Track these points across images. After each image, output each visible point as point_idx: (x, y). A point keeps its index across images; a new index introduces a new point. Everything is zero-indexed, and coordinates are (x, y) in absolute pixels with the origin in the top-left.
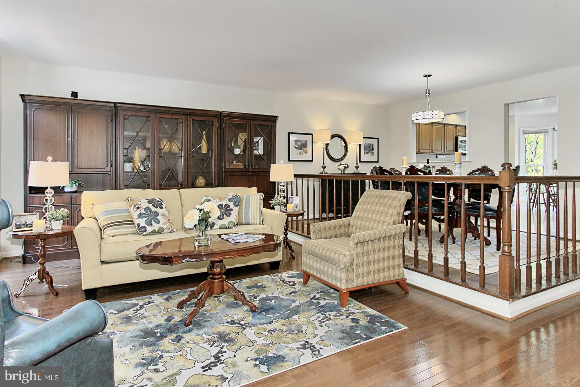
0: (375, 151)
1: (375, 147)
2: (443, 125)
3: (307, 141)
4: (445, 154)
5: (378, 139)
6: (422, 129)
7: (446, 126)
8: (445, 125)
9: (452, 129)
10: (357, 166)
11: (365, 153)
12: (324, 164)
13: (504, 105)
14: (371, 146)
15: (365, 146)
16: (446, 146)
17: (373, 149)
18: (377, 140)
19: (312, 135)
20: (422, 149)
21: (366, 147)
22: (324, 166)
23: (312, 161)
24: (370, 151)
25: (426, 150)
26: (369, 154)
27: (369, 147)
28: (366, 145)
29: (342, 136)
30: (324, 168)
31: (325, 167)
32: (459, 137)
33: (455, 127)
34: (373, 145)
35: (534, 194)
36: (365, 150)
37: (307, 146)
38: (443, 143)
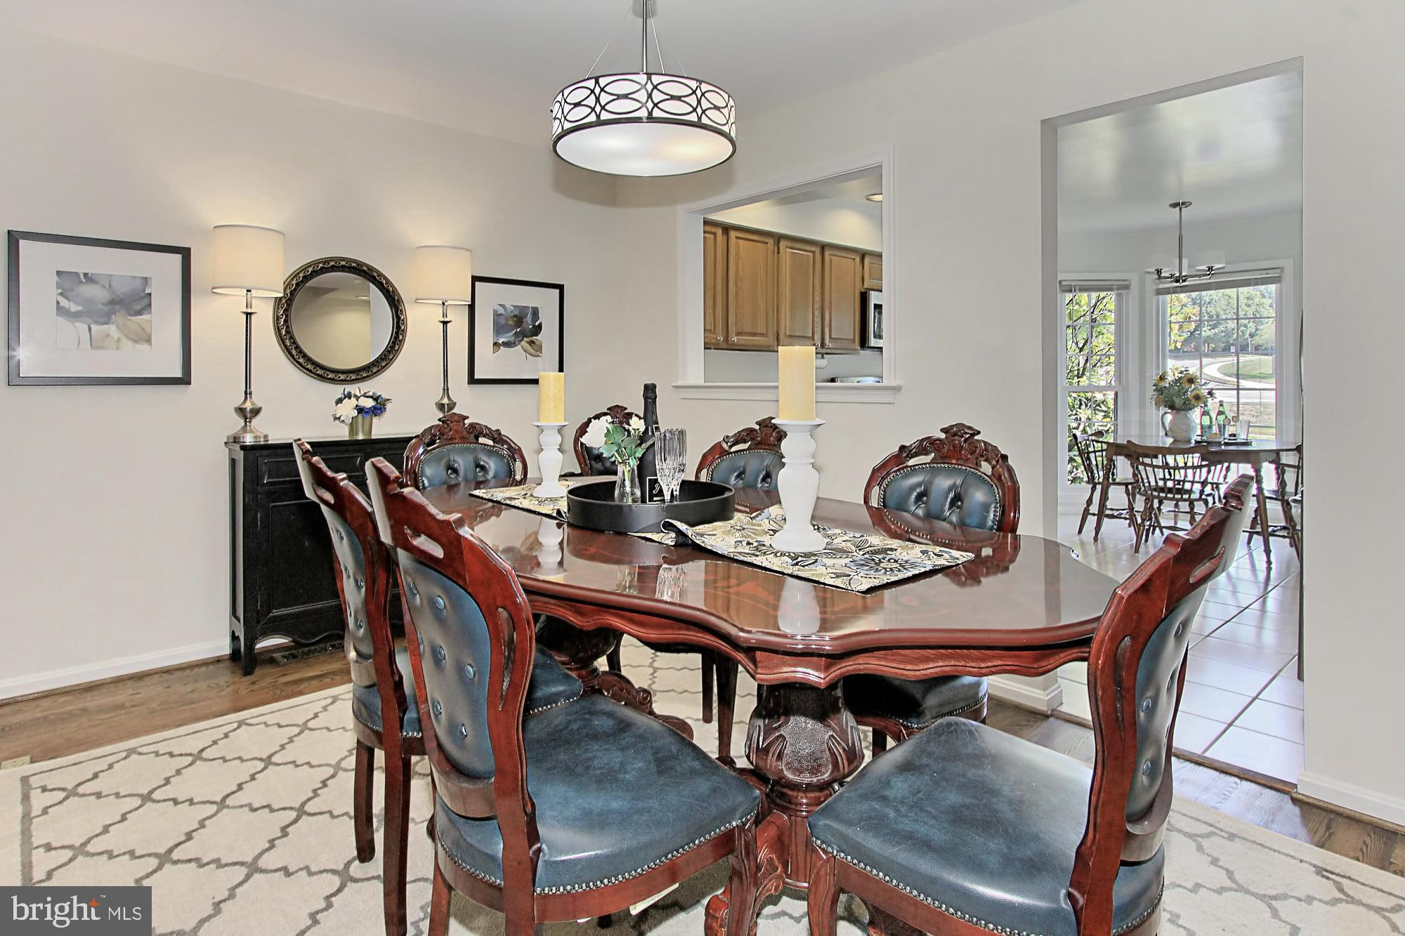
0: (548, 337)
1: (549, 321)
2: (817, 250)
3: (146, 280)
4: (824, 351)
5: (561, 288)
6: (737, 254)
7: (827, 253)
8: (823, 247)
9: (850, 264)
10: (446, 401)
11: (495, 344)
12: (248, 394)
13: (1039, 126)
14: (529, 319)
15: (497, 315)
16: (827, 323)
17: (537, 330)
18: (557, 291)
19: (185, 253)
20: (738, 334)
21: (503, 321)
22: (248, 405)
23: (185, 380)
24: (522, 335)
25: (754, 334)
26: (519, 347)
27: (519, 320)
28: (501, 311)
29: (371, 269)
30: (248, 414)
31: (256, 412)
32: (872, 293)
33: (858, 259)
34: (535, 312)
35: (1099, 487)
36: (499, 329)
37: (150, 305)
38: (817, 313)
